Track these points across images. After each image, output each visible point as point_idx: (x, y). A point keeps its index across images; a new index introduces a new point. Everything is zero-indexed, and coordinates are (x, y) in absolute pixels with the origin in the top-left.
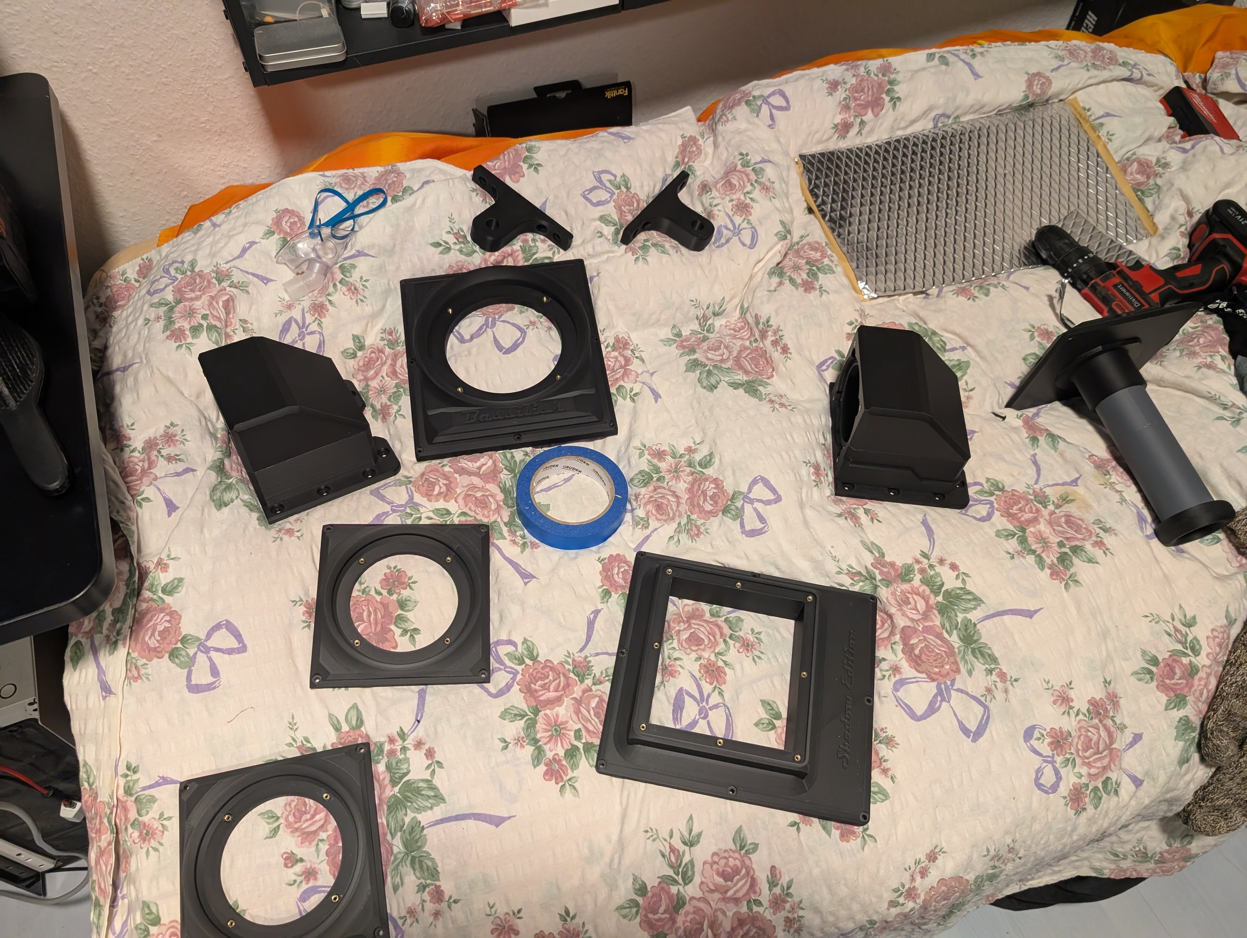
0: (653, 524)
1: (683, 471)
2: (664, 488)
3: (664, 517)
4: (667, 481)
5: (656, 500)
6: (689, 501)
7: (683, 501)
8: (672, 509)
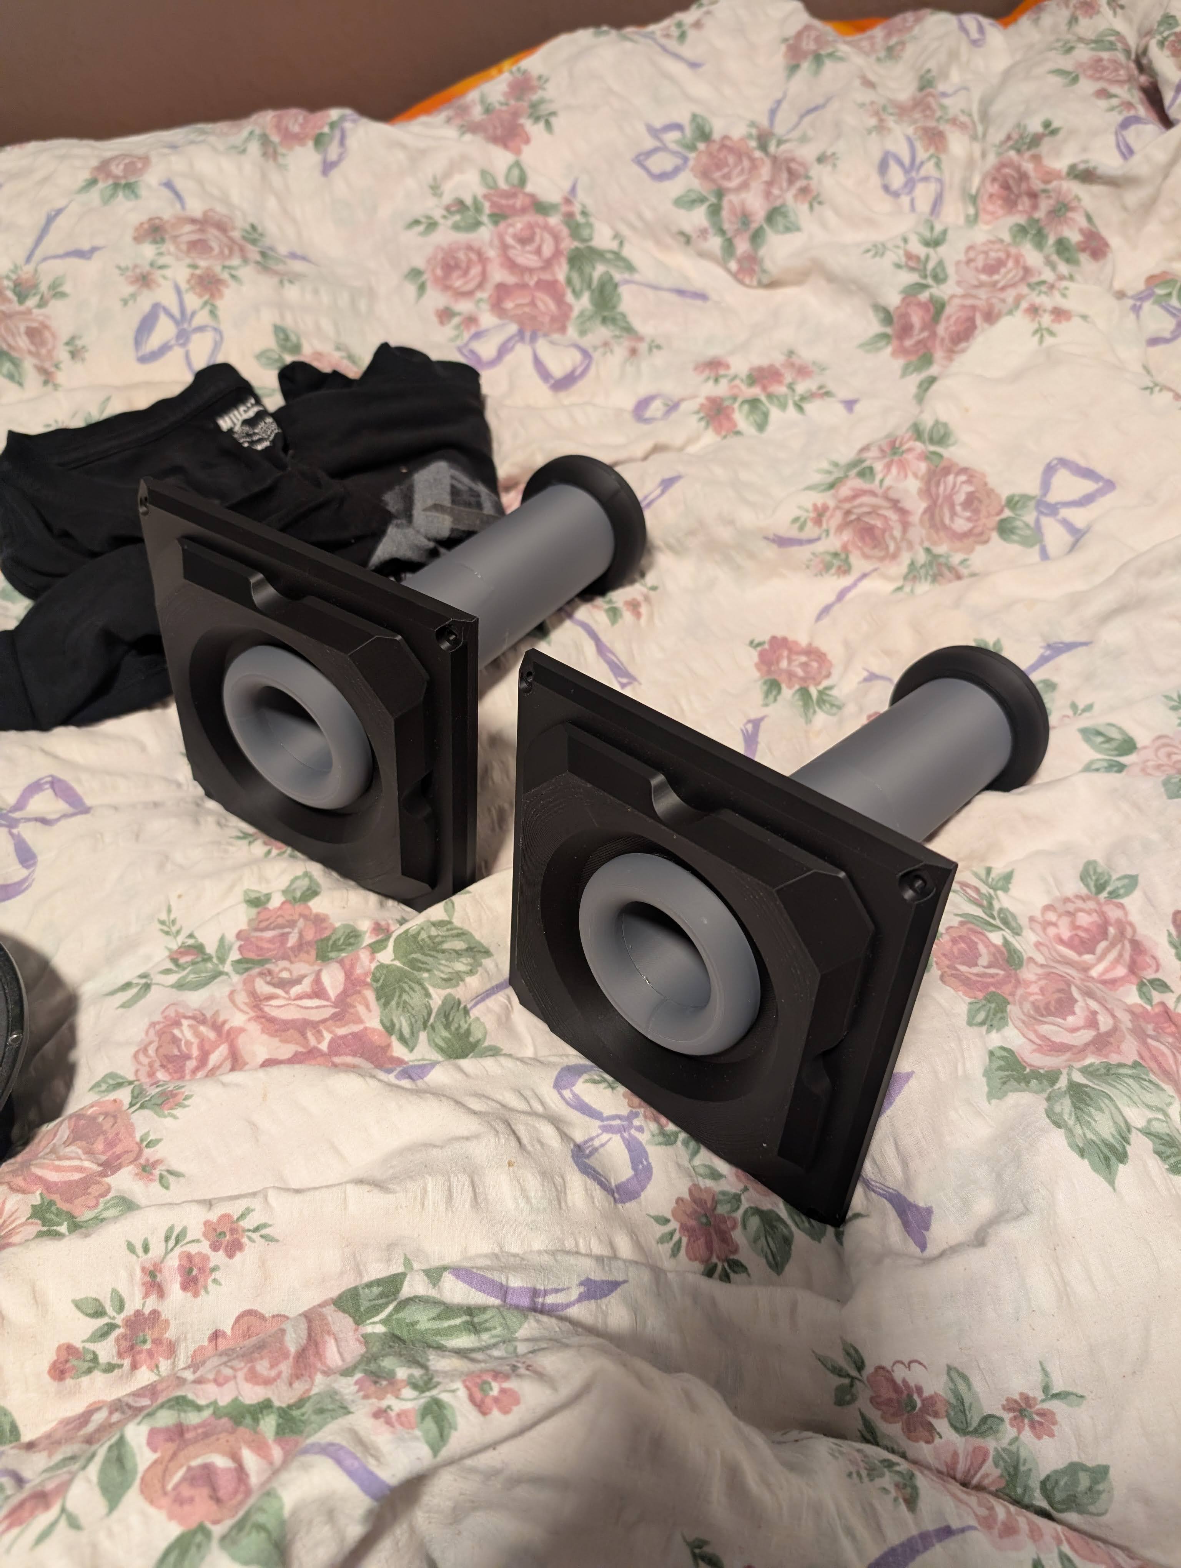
0: (859, 564)
1: (909, 450)
2: (873, 493)
3: (878, 553)
4: (879, 477)
5: (858, 519)
6: (927, 517)
7: (915, 518)
8: (893, 538)
